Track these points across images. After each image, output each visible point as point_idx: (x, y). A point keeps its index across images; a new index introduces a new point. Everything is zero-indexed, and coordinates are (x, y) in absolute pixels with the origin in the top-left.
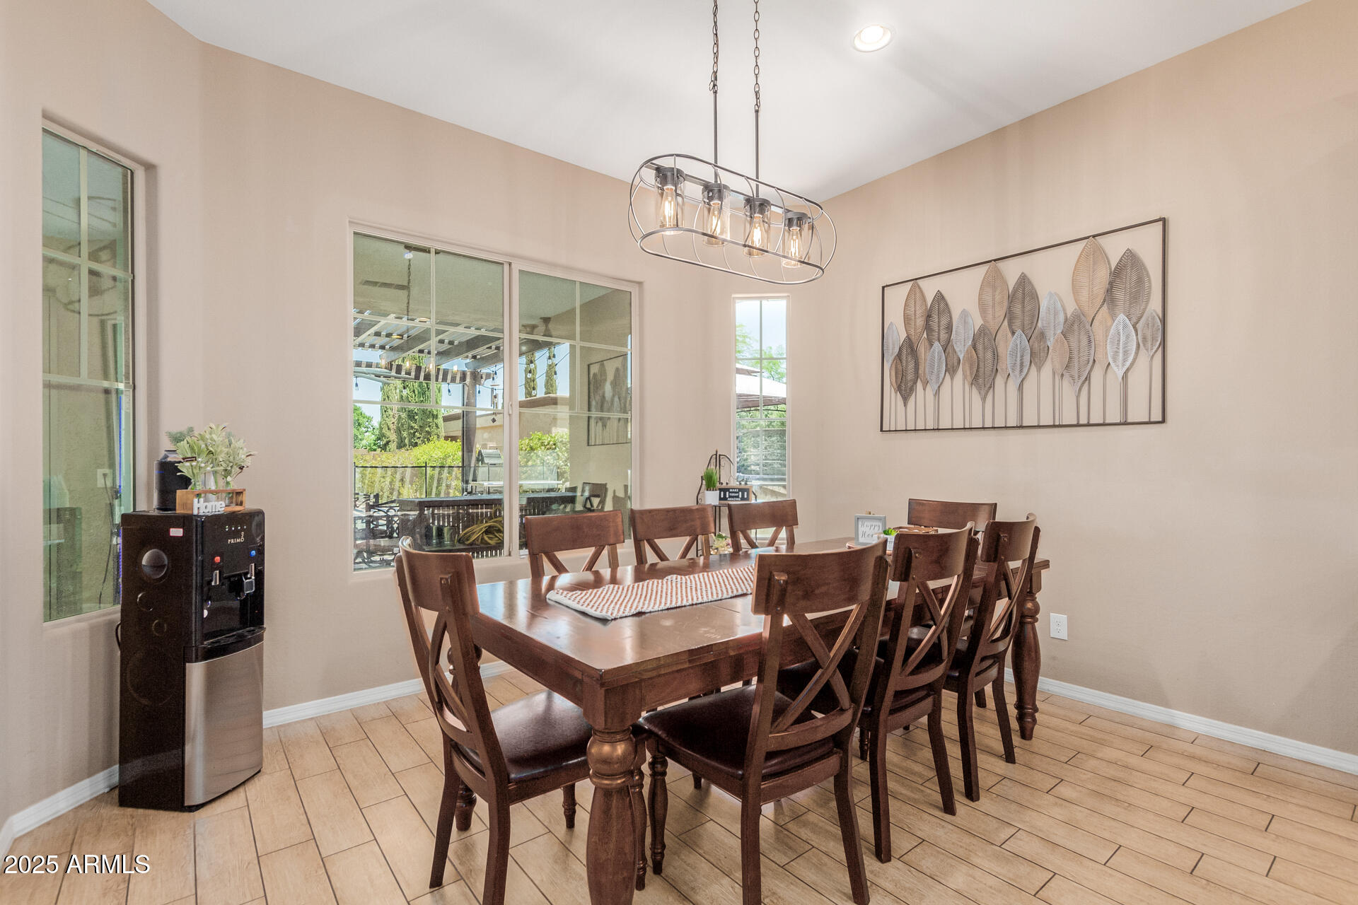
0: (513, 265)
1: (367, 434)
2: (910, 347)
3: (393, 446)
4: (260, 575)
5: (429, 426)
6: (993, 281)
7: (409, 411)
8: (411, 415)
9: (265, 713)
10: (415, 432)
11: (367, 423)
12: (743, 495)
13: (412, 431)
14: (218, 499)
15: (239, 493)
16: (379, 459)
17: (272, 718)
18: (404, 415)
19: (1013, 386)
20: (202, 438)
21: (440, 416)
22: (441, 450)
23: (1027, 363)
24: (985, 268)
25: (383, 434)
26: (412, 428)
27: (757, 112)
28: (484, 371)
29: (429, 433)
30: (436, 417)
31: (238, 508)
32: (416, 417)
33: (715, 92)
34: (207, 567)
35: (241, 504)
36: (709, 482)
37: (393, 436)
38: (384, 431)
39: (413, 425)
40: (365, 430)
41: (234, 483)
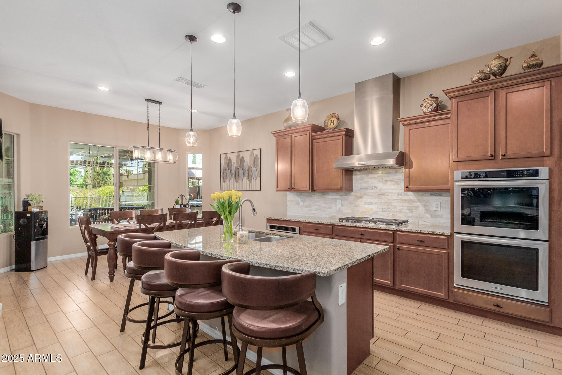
0: (117, 148)
1: (79, 179)
2: (225, 170)
3: (90, 187)
4: (47, 225)
5: (106, 179)
6: (238, 156)
7: (97, 172)
8: (98, 174)
9: (48, 258)
10: (100, 181)
11: (79, 174)
12: (187, 206)
13: (99, 181)
14: (37, 208)
15: (42, 207)
16: (83, 192)
17: (49, 259)
18: (95, 174)
19: (241, 180)
20: (34, 196)
21: (111, 175)
22: (109, 189)
23: (243, 176)
24: (237, 153)
25: (86, 181)
26: (99, 179)
27: (159, 132)
28: (123, 163)
29: (106, 181)
30: (109, 175)
31: (42, 210)
32: (101, 175)
33: (148, 130)
34: (35, 222)
35: (42, 209)
36: (177, 203)
37: (90, 182)
38: (86, 180)
39: (99, 178)
40: (77, 177)
41: (41, 205)
